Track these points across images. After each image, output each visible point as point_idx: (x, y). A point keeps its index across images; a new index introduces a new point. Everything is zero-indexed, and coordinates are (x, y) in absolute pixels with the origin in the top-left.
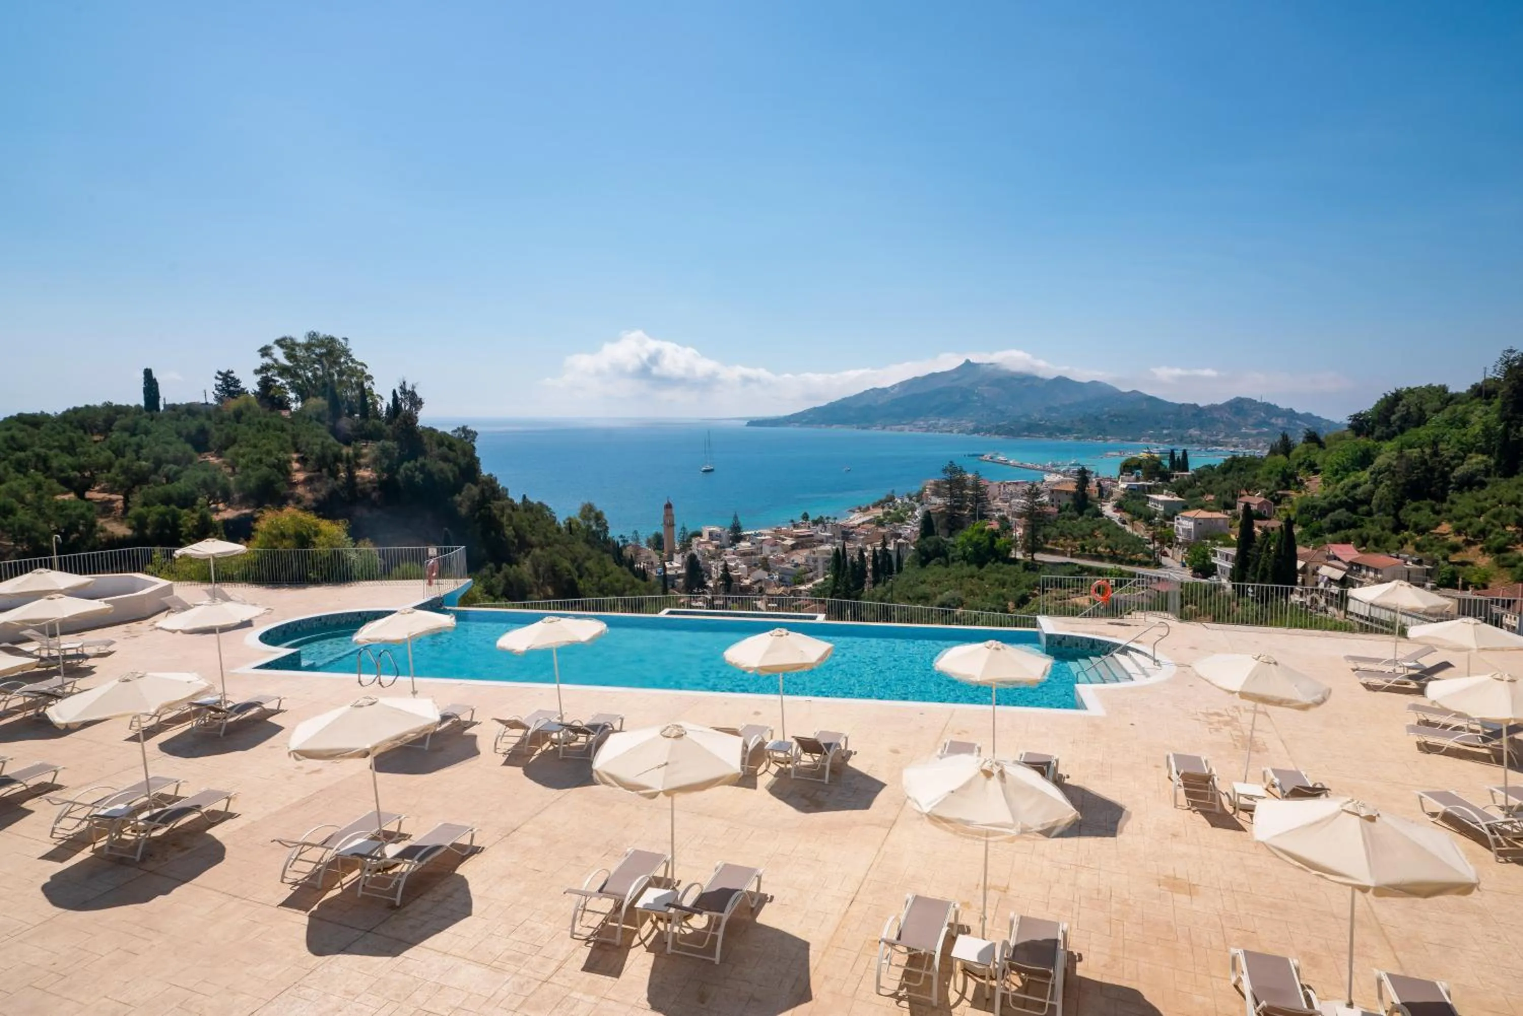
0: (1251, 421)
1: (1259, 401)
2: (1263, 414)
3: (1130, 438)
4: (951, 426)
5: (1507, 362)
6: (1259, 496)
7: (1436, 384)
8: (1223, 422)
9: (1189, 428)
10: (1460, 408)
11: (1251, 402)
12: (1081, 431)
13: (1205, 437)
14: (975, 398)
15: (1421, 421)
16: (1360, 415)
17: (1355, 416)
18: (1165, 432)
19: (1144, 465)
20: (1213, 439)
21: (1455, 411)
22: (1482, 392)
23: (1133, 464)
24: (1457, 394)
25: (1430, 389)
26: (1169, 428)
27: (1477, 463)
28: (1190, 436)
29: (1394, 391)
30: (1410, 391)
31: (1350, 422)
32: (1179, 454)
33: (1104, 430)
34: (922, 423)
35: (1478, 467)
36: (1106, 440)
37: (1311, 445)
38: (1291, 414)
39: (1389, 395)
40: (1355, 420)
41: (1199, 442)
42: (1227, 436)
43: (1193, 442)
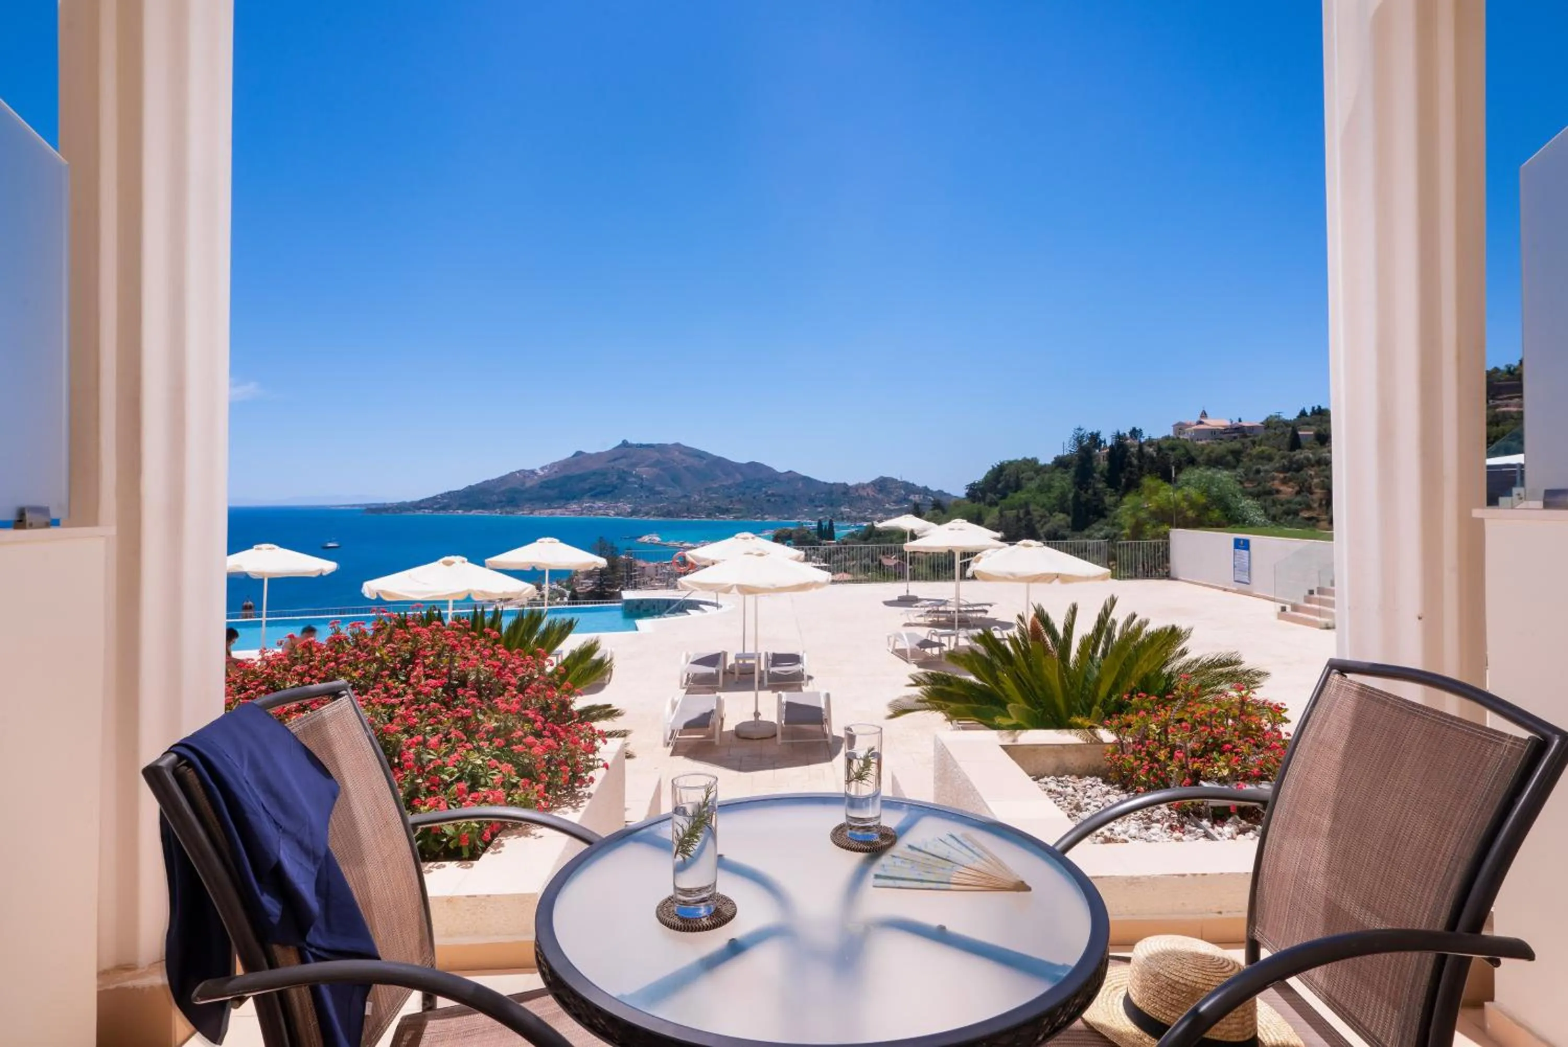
0: (893, 498)
1: (899, 479)
2: (903, 492)
3: (786, 516)
4: (607, 508)
5: (1078, 438)
6: (895, 558)
7: (1029, 457)
8: (870, 499)
9: (840, 506)
10: (1047, 476)
11: (893, 481)
12: (740, 511)
13: (854, 514)
14: (633, 479)
15: (1018, 487)
16: (974, 484)
17: (971, 485)
18: (820, 509)
19: (794, 535)
20: (861, 515)
21: (1043, 480)
22: (1061, 463)
23: (784, 534)
24: (1045, 465)
25: (1026, 461)
26: (821, 506)
27: (1060, 520)
28: (842, 513)
29: (999, 464)
30: (1010, 463)
31: (967, 491)
32: (826, 524)
33: (762, 510)
34: (574, 506)
35: (1060, 523)
36: (763, 519)
37: (936, 511)
38: (926, 491)
39: (996, 466)
40: (971, 489)
41: (848, 518)
42: (873, 513)
43: (843, 519)
